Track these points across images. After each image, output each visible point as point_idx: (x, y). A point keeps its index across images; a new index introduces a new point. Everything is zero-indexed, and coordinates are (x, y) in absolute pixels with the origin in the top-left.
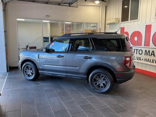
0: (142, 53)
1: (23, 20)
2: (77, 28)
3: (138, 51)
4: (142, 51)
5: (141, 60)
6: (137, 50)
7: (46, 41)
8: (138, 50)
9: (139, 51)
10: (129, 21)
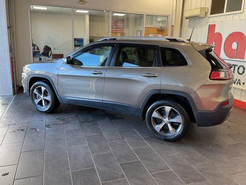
0: (243, 72)
1: (45, 8)
2: (135, 25)
3: (237, 68)
4: (244, 69)
5: (242, 84)
6: (235, 66)
7: (79, 46)
8: (237, 66)
9: (239, 69)
10: (225, 13)
